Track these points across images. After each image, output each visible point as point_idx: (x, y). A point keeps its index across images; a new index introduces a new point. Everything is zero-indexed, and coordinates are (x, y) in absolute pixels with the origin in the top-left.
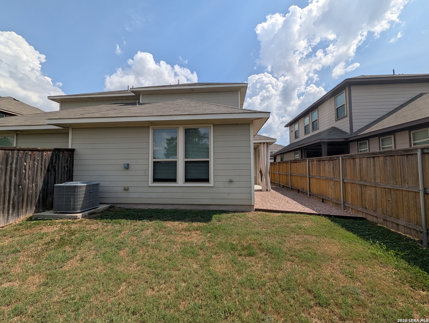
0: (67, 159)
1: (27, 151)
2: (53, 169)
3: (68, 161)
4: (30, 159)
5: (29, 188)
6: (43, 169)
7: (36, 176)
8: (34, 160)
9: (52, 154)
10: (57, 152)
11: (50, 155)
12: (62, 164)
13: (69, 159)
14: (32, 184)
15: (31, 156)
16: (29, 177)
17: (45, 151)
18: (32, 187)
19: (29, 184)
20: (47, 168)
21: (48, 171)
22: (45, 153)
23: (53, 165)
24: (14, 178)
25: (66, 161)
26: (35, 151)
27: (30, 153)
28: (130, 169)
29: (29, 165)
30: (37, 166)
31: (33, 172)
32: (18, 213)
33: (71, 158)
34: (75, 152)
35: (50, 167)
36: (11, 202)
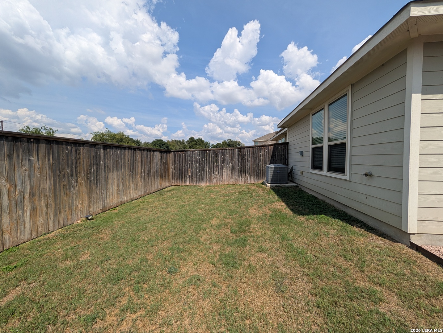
0: (284, 150)
4: (262, 151)
6: (269, 156)
7: (266, 160)
8: (265, 151)
9: (274, 147)
10: (276, 146)
11: (273, 148)
12: (280, 153)
16: (262, 161)
18: (264, 166)
19: (263, 164)
20: (271, 155)
21: (272, 157)
22: (270, 147)
23: (275, 154)
24: (256, 161)
25: (284, 151)
26: (264, 146)
27: (262, 148)
28: (303, 156)
29: (262, 154)
30: (266, 155)
31: (264, 158)
32: (259, 178)
33: (286, 149)
34: (290, 144)
35: (273, 155)
36: (256, 173)
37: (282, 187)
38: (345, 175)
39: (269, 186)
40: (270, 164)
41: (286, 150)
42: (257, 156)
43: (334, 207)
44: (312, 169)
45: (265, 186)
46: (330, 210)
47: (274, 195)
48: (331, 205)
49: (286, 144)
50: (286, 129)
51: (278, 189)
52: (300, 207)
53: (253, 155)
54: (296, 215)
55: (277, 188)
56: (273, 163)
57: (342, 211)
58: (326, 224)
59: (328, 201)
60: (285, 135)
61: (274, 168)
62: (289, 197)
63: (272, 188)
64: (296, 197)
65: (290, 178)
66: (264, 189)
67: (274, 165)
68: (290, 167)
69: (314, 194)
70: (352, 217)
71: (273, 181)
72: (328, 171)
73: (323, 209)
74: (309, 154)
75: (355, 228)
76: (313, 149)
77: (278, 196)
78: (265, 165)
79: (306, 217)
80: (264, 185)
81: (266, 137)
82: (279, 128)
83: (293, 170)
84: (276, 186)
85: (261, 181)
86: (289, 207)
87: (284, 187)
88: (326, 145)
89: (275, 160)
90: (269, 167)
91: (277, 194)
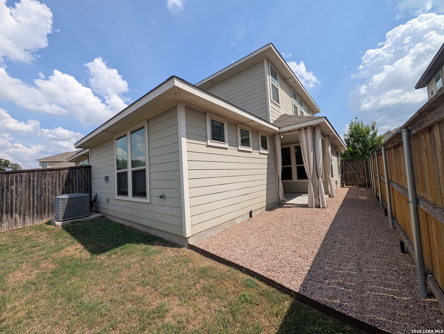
0: (84, 174)
1: (46, 172)
2: (71, 183)
3: (85, 176)
4: (48, 177)
5: (49, 199)
6: (61, 184)
7: (55, 189)
8: (53, 177)
9: (69, 172)
10: (73, 170)
11: (67, 173)
12: (79, 178)
13: (86, 174)
14: (52, 196)
15: (49, 175)
16: (49, 190)
17: (62, 170)
18: (52, 198)
19: (49, 195)
20: (64, 183)
21: (66, 185)
22: (62, 172)
23: (70, 180)
24: (36, 192)
25: (84, 176)
26: (52, 170)
27: (48, 172)
28: (109, 182)
29: (49, 182)
30: (56, 182)
31: (53, 186)
32: (41, 217)
33: (88, 173)
34: (92, 168)
35: (68, 182)
36: (35, 209)
37: (81, 222)
38: (147, 198)
39: (60, 225)
40: (63, 194)
41: (87, 175)
42: (37, 185)
43: (140, 231)
44: (118, 195)
45: (52, 227)
46: (135, 236)
47: (67, 236)
48: (137, 229)
49: (88, 168)
50: (88, 150)
51: (75, 226)
52: (102, 242)
53: (30, 183)
54: (95, 256)
55: (74, 224)
56: (68, 192)
57: (147, 232)
58: (129, 253)
59: (134, 226)
60: (86, 156)
61: (67, 199)
62: (89, 234)
63: (64, 227)
64: (100, 231)
65: (94, 208)
66: (49, 232)
67: (69, 196)
68: (93, 195)
69: (121, 222)
70: (154, 236)
71: (65, 218)
72: (133, 196)
73: (129, 237)
74: (114, 180)
75: (155, 247)
76: (118, 174)
77: (72, 236)
78: (54, 196)
79: (108, 253)
80: (52, 225)
81: (62, 156)
82: (77, 147)
83: (98, 198)
84: (72, 223)
85: (45, 220)
86: (86, 248)
87: (84, 221)
88: (130, 170)
89: (71, 189)
90: (59, 199)
91: (71, 234)
